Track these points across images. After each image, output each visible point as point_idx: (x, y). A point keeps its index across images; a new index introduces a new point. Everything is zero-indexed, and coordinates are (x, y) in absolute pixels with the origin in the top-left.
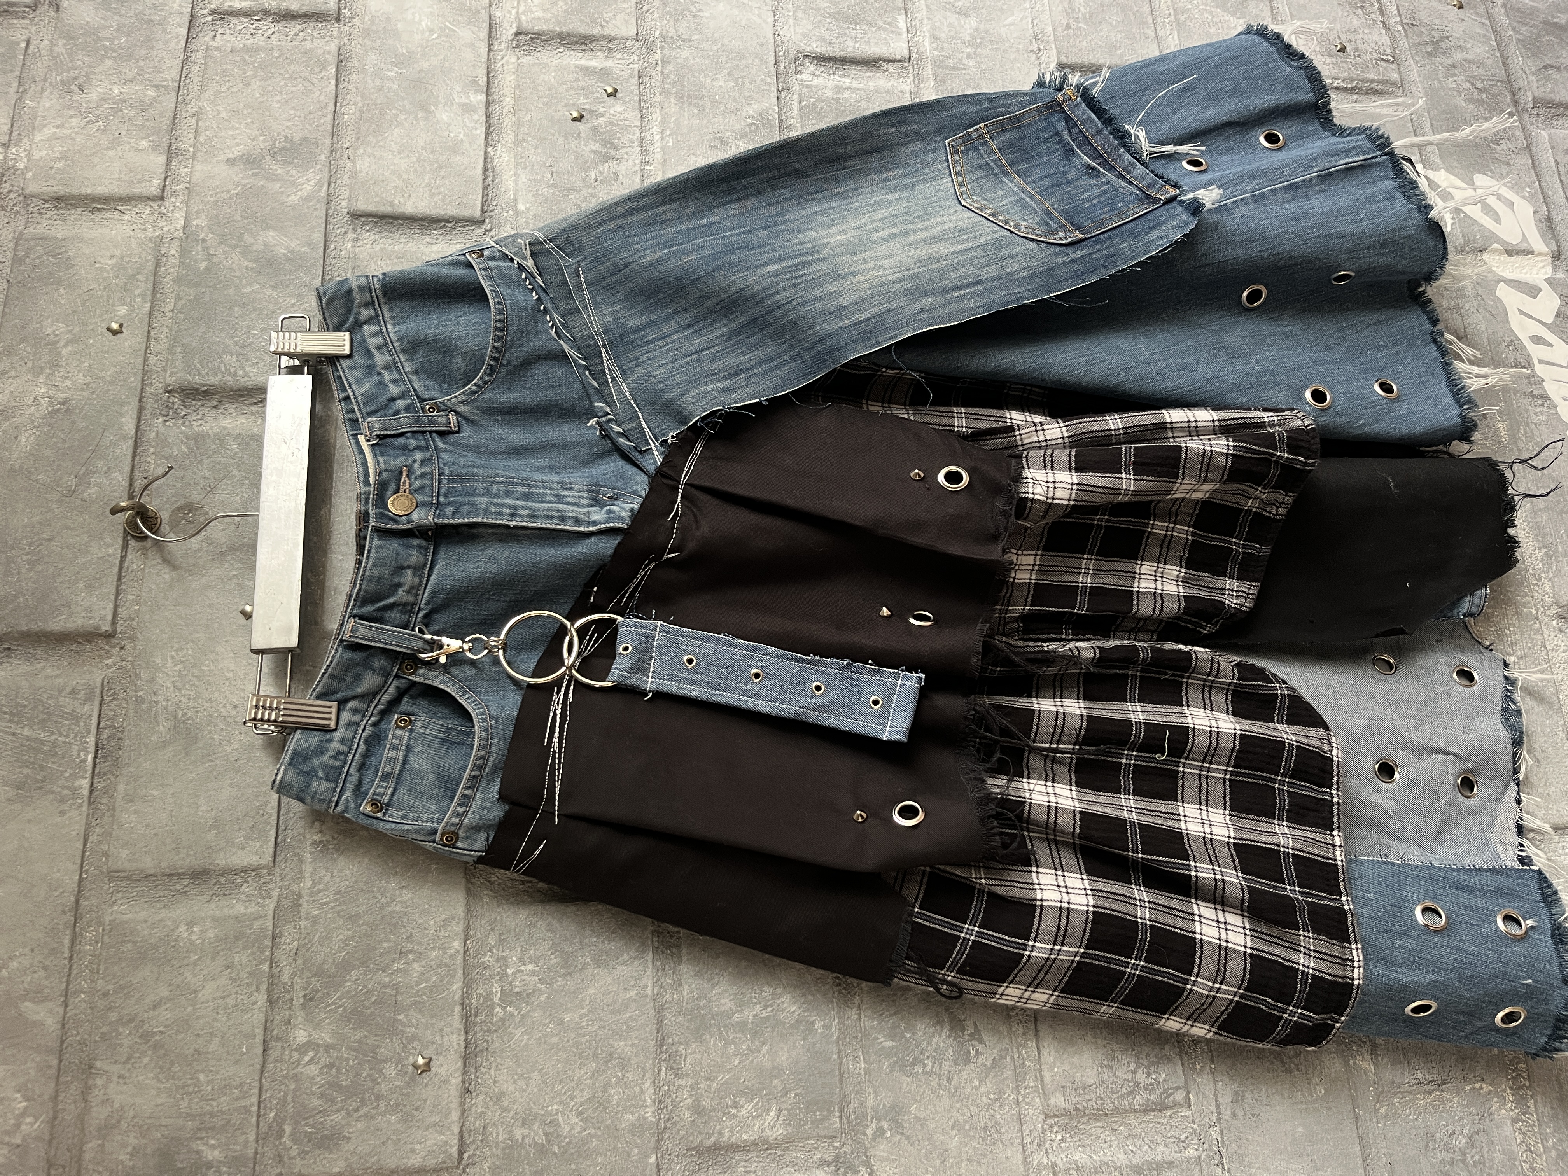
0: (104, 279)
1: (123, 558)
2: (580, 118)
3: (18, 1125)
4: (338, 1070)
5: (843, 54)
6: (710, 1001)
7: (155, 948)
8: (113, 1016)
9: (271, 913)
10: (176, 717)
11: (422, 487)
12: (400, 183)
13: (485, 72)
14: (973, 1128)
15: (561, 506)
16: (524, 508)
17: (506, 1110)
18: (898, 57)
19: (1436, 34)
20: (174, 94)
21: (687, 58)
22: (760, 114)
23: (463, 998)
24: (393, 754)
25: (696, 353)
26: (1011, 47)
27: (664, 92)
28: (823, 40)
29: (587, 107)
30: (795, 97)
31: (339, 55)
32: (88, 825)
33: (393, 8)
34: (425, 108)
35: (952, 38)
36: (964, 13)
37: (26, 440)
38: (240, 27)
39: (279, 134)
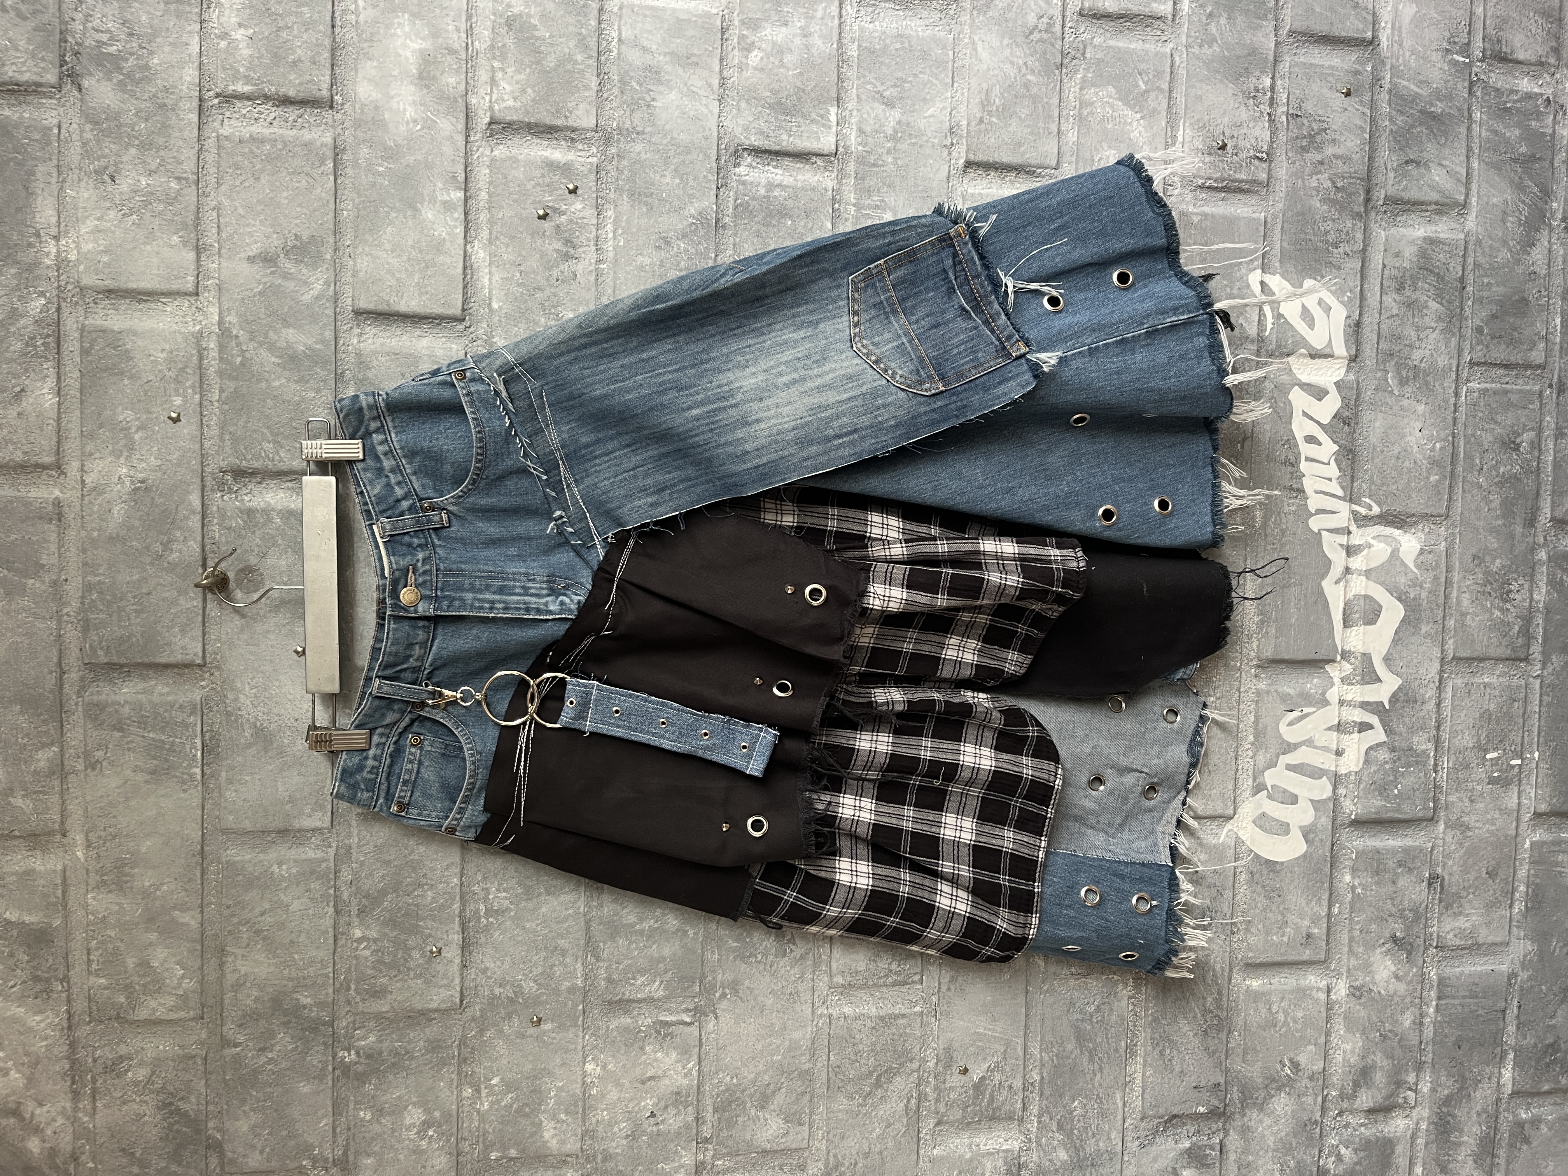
0: (160, 371)
1: (204, 608)
2: (545, 217)
3: (180, 984)
5: (777, 148)
6: (621, 917)
7: (258, 878)
8: (235, 920)
9: (332, 858)
10: (256, 726)
11: (425, 582)
12: (393, 282)
13: (462, 167)
14: (783, 993)
15: (527, 598)
16: (500, 602)
18: (826, 152)
19: (1315, 126)
20: (194, 187)
21: (639, 153)
22: (700, 214)
23: (460, 912)
24: (409, 766)
25: (633, 469)
26: (927, 141)
27: (619, 190)
28: (761, 133)
29: (550, 204)
30: (731, 194)
31: (335, 147)
32: (203, 798)
33: (380, 96)
34: (412, 205)
35: (877, 131)
36: (889, 104)
37: (118, 512)
38: (244, 112)
39: (289, 232)
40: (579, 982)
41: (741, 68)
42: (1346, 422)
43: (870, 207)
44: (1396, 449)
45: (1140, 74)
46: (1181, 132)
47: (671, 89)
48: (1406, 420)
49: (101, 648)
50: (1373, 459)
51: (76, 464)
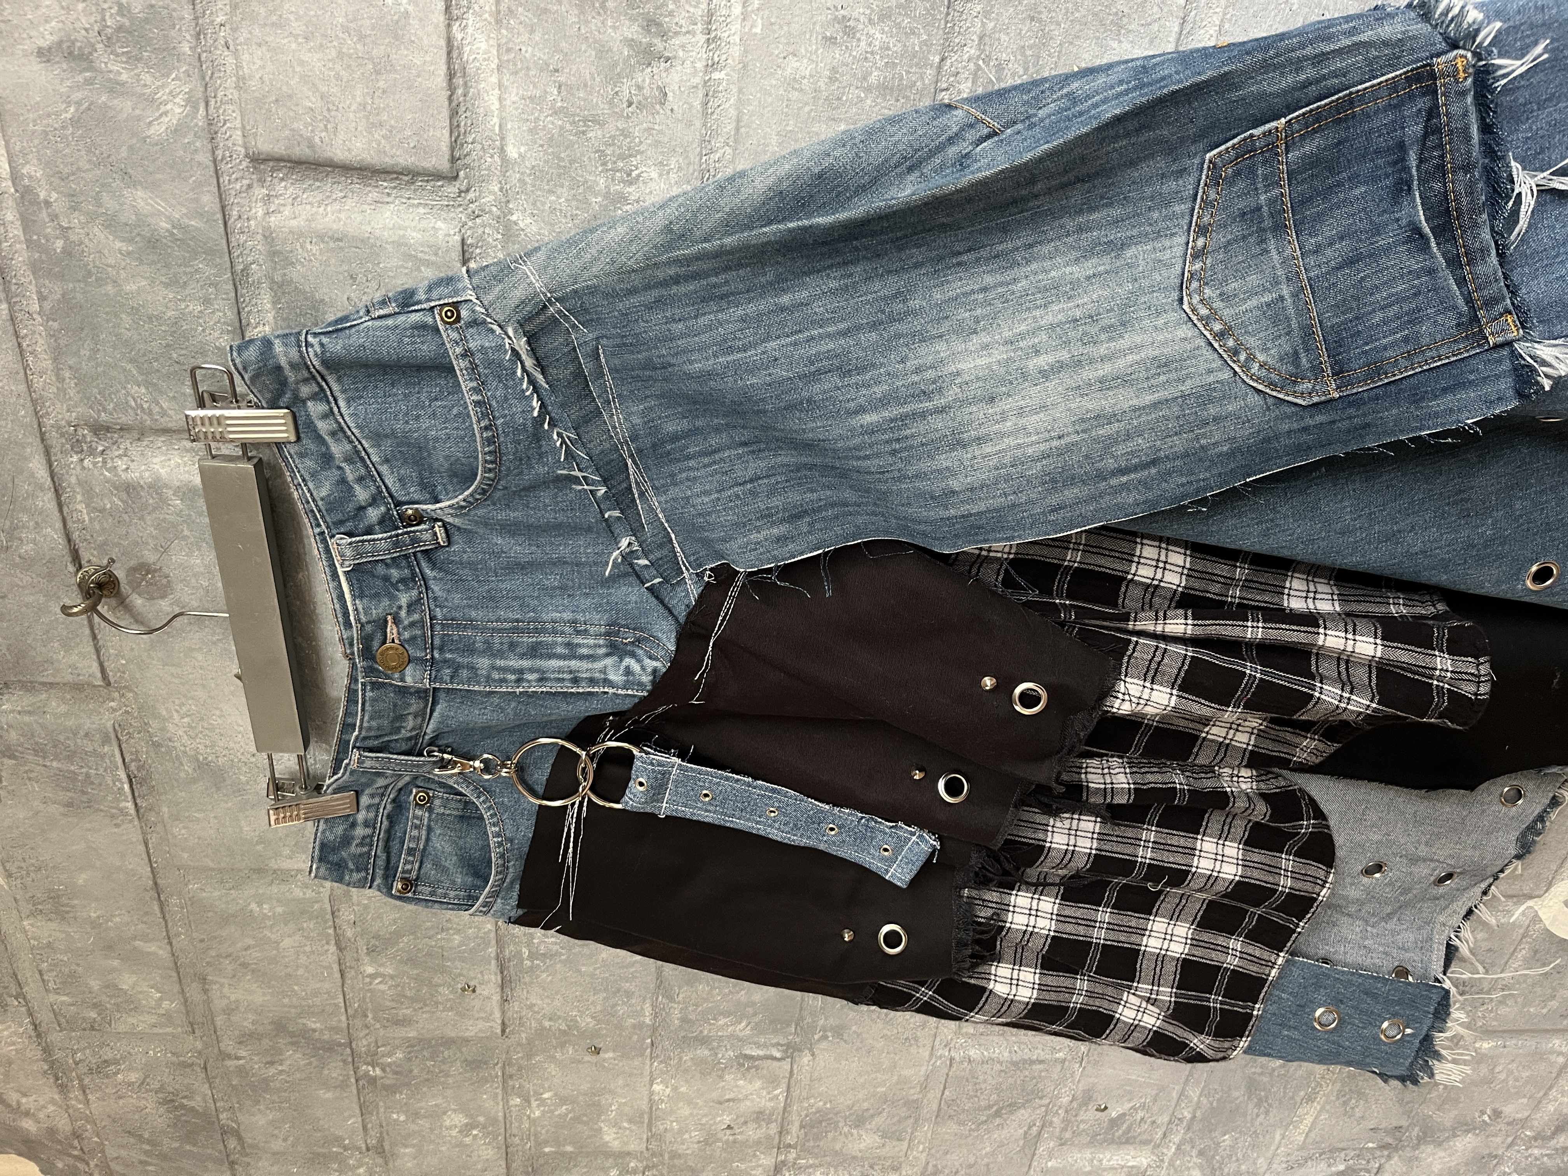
3: (159, 1005)
8: (213, 953)
9: (327, 899)
10: (198, 760)
11: (413, 638)
12: (316, 102)
16: (532, 670)
17: (537, 1012)
23: (497, 955)
24: (415, 833)
32: (144, 833)
40: (647, 1020)
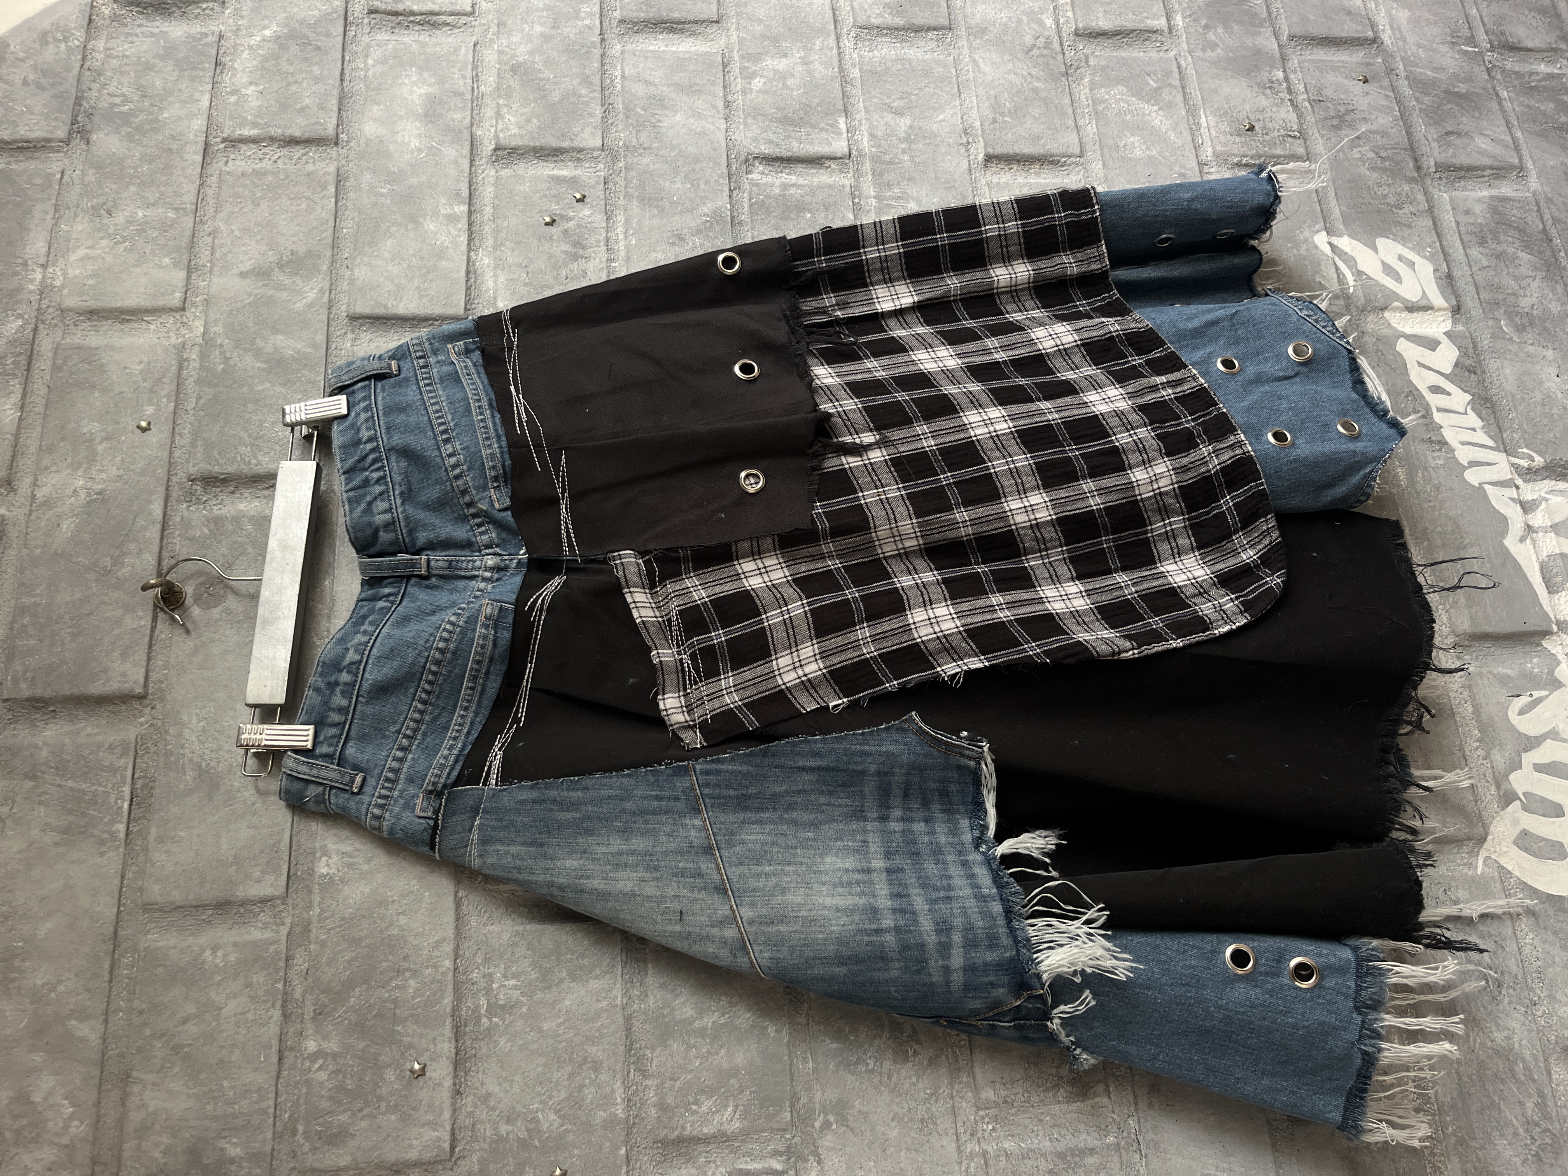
0: (135, 382)
1: (153, 628)
2: (552, 223)
3: (66, 1128)
4: (345, 1076)
5: (789, 154)
6: (673, 1010)
7: (184, 970)
8: (147, 1032)
9: (284, 938)
10: (200, 767)
12: (393, 288)
13: (467, 185)
14: (911, 1120)
17: (493, 1109)
18: (839, 155)
19: (1342, 109)
20: (192, 216)
21: (648, 165)
22: (714, 212)
26: (942, 141)
27: (628, 196)
28: (771, 142)
29: (558, 212)
30: (745, 195)
31: (338, 175)
32: (125, 864)
33: (384, 131)
34: (414, 220)
35: (889, 135)
36: (899, 113)
37: (67, 527)
38: (249, 153)
39: (286, 248)
40: (620, 1112)
41: (745, 92)
42: (1471, 370)
43: (891, 198)
44: (1539, 397)
45: (1148, 75)
46: (1203, 119)
47: (677, 112)
48: (1538, 367)
49: (25, 679)
50: (1515, 407)
51: (28, 480)
